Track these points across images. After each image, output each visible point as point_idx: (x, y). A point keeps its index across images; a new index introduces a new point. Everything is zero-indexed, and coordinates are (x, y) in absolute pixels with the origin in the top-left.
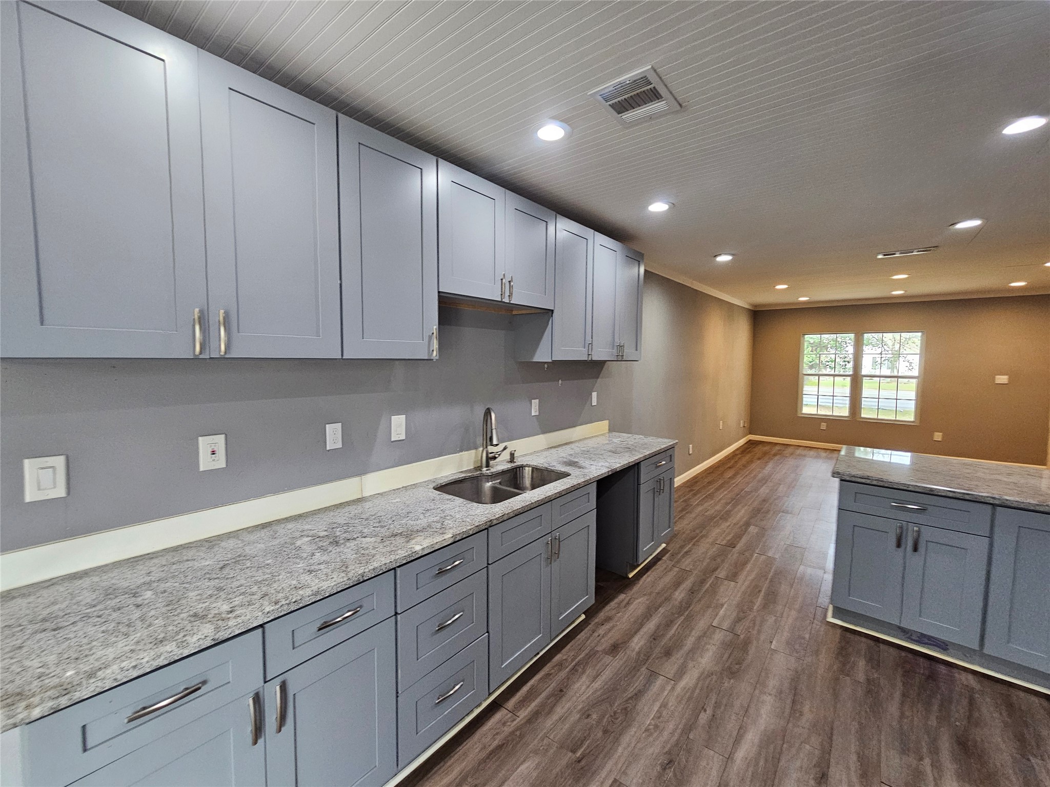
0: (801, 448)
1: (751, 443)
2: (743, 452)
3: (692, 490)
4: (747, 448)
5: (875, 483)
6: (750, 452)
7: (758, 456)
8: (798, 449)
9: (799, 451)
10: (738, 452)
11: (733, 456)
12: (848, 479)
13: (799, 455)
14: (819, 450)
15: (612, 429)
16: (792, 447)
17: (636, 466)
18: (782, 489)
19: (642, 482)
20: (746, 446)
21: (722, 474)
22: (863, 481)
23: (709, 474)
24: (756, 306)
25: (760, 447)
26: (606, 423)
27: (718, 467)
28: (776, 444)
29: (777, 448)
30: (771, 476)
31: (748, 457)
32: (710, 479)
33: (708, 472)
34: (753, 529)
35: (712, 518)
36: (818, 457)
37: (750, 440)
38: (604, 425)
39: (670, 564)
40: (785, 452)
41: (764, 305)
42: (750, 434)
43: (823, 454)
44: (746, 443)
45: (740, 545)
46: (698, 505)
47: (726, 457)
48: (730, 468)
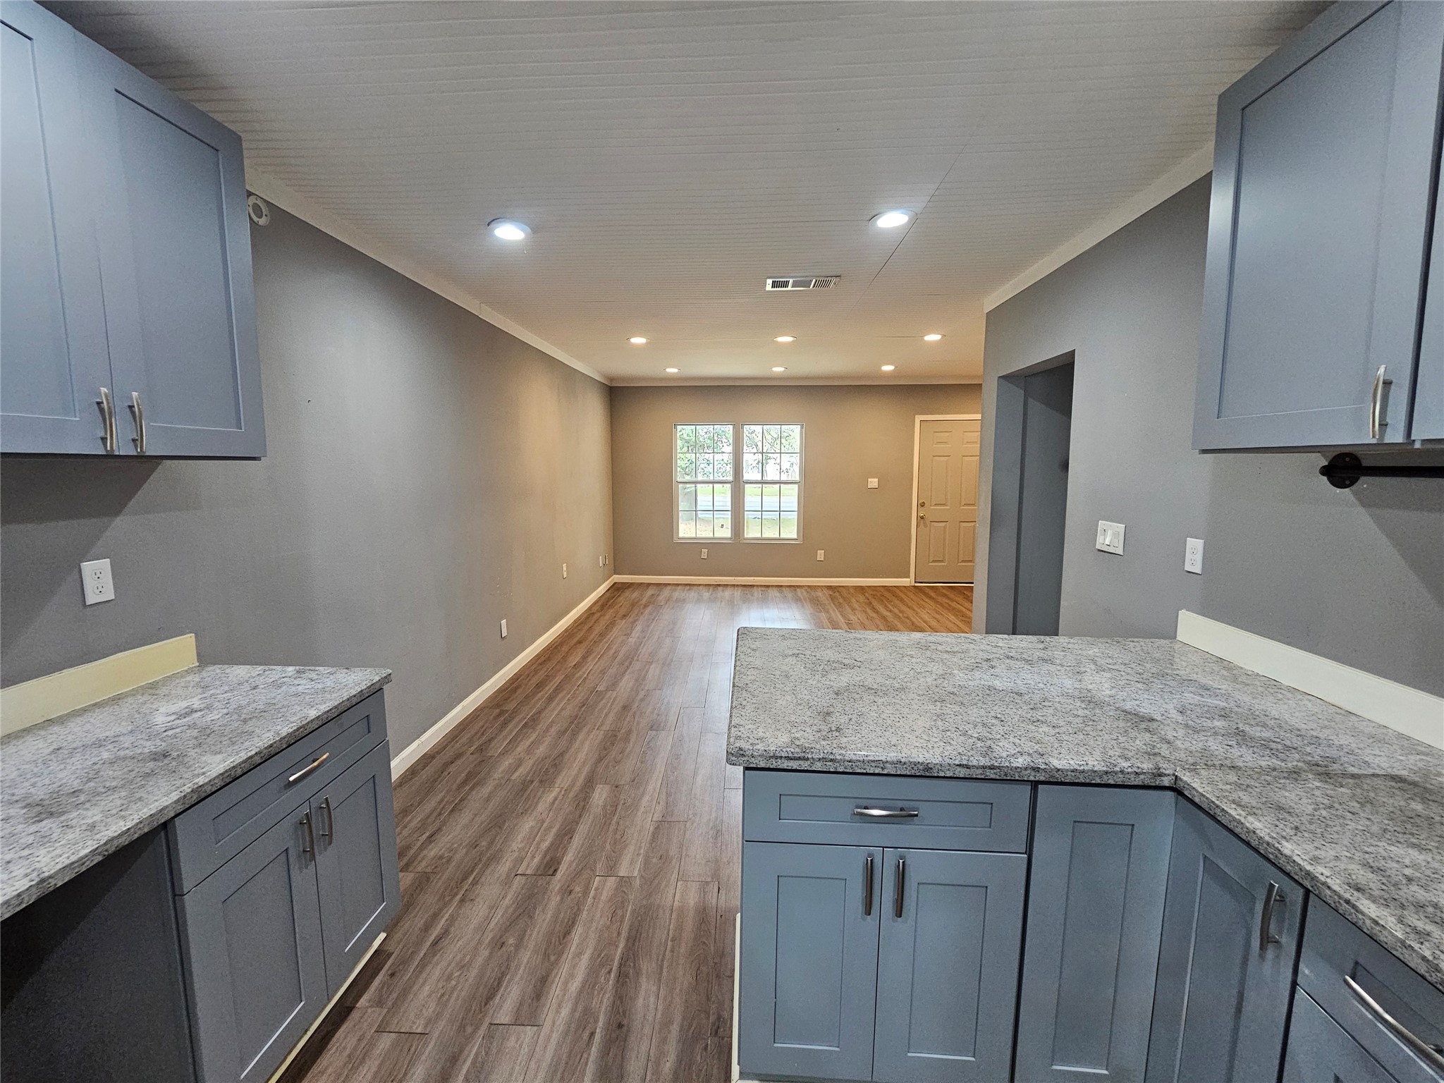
0: (680, 587)
1: (617, 589)
2: (603, 606)
3: (501, 713)
4: (609, 600)
5: (818, 766)
6: (611, 606)
7: (623, 611)
8: (675, 590)
9: (678, 594)
10: (595, 608)
11: (587, 618)
12: (762, 765)
13: (677, 600)
14: (701, 588)
15: (204, 659)
16: (669, 588)
17: (163, 834)
18: (654, 671)
19: (187, 885)
20: (608, 594)
21: (565, 658)
22: (794, 765)
23: (541, 664)
24: (612, 379)
25: (627, 593)
26: (189, 640)
27: (561, 644)
28: (649, 585)
29: (650, 592)
30: (637, 650)
31: (609, 614)
32: (541, 675)
33: (540, 661)
34: (600, 795)
35: (525, 785)
36: (699, 600)
37: (615, 583)
38: (183, 648)
39: (376, 1015)
40: (660, 598)
41: (623, 379)
42: (616, 571)
43: (706, 594)
44: (608, 590)
45: (569, 858)
46: (503, 754)
47: (575, 621)
48: (580, 642)
